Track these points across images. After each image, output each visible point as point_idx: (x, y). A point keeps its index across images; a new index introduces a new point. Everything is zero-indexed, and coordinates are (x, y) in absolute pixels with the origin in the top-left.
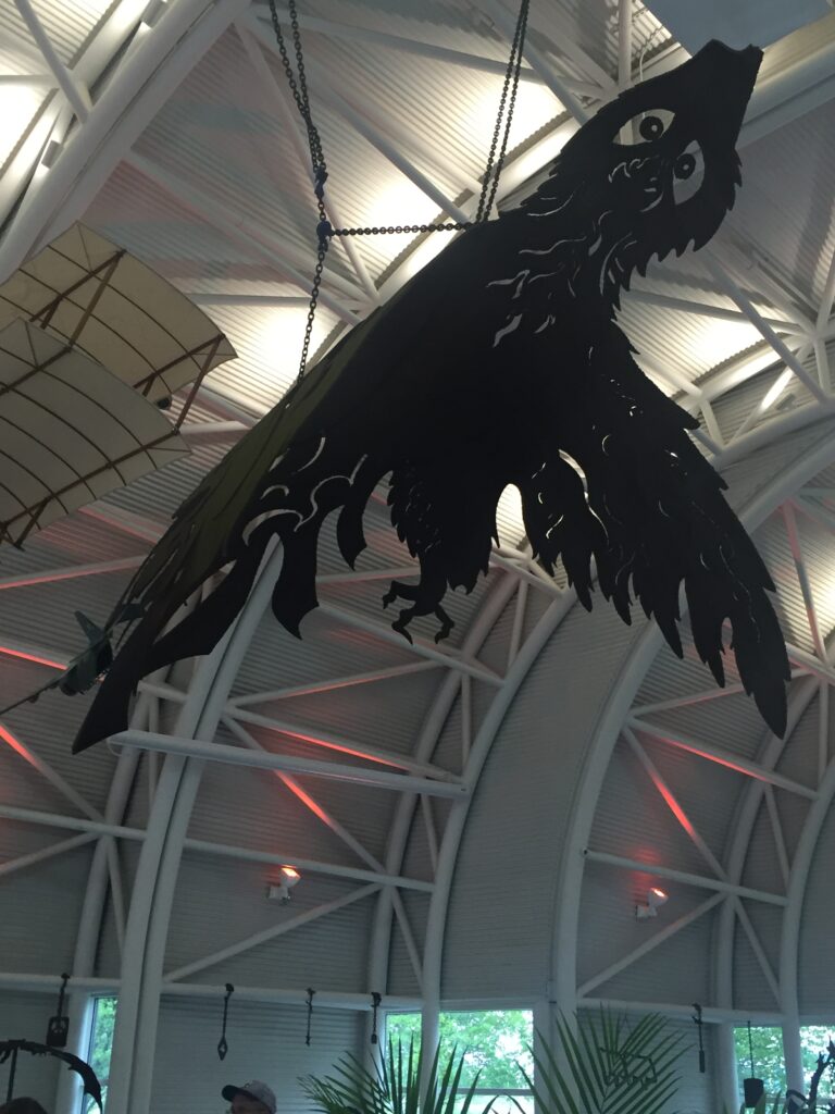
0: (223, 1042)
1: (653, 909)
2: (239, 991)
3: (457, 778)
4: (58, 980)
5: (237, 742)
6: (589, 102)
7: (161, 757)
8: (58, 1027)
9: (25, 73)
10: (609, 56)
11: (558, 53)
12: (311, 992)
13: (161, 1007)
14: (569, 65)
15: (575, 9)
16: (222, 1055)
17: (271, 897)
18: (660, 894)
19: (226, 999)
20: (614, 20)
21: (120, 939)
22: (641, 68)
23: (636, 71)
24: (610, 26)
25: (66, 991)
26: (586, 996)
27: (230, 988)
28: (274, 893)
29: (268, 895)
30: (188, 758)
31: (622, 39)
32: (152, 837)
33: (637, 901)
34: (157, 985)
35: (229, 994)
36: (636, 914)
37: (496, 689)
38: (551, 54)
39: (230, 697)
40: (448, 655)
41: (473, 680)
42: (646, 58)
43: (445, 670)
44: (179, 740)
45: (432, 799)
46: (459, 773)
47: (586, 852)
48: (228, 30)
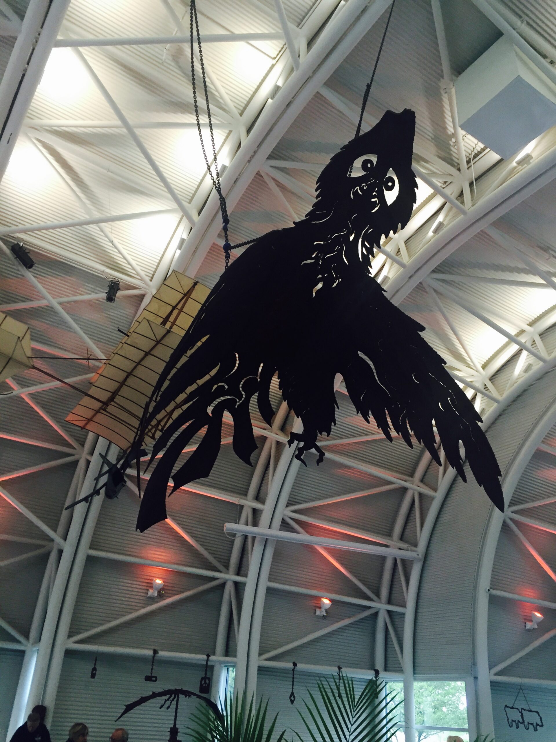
0: (292, 694)
1: (536, 624)
2: (300, 666)
3: (413, 548)
4: (204, 657)
5: (292, 530)
6: (447, 184)
7: (254, 538)
8: (205, 683)
9: (169, 208)
10: (454, 159)
11: (426, 161)
12: (340, 668)
13: (258, 674)
14: (434, 167)
15: (432, 138)
16: (292, 702)
17: (317, 614)
18: (538, 615)
19: (293, 670)
20: (453, 140)
21: (236, 634)
22: (472, 163)
23: (469, 165)
24: (452, 144)
25: (209, 663)
26: (496, 674)
27: (295, 664)
28: (318, 613)
29: (315, 613)
30: (267, 539)
31: (458, 149)
32: (250, 581)
33: (525, 619)
34: (256, 662)
35: (295, 668)
36: (525, 626)
37: (432, 498)
38: (423, 163)
39: (287, 506)
40: (405, 481)
41: (421, 495)
42: (474, 157)
43: (405, 490)
44: (262, 529)
45: (403, 561)
46: (416, 545)
47: (489, 590)
48: (257, 174)
